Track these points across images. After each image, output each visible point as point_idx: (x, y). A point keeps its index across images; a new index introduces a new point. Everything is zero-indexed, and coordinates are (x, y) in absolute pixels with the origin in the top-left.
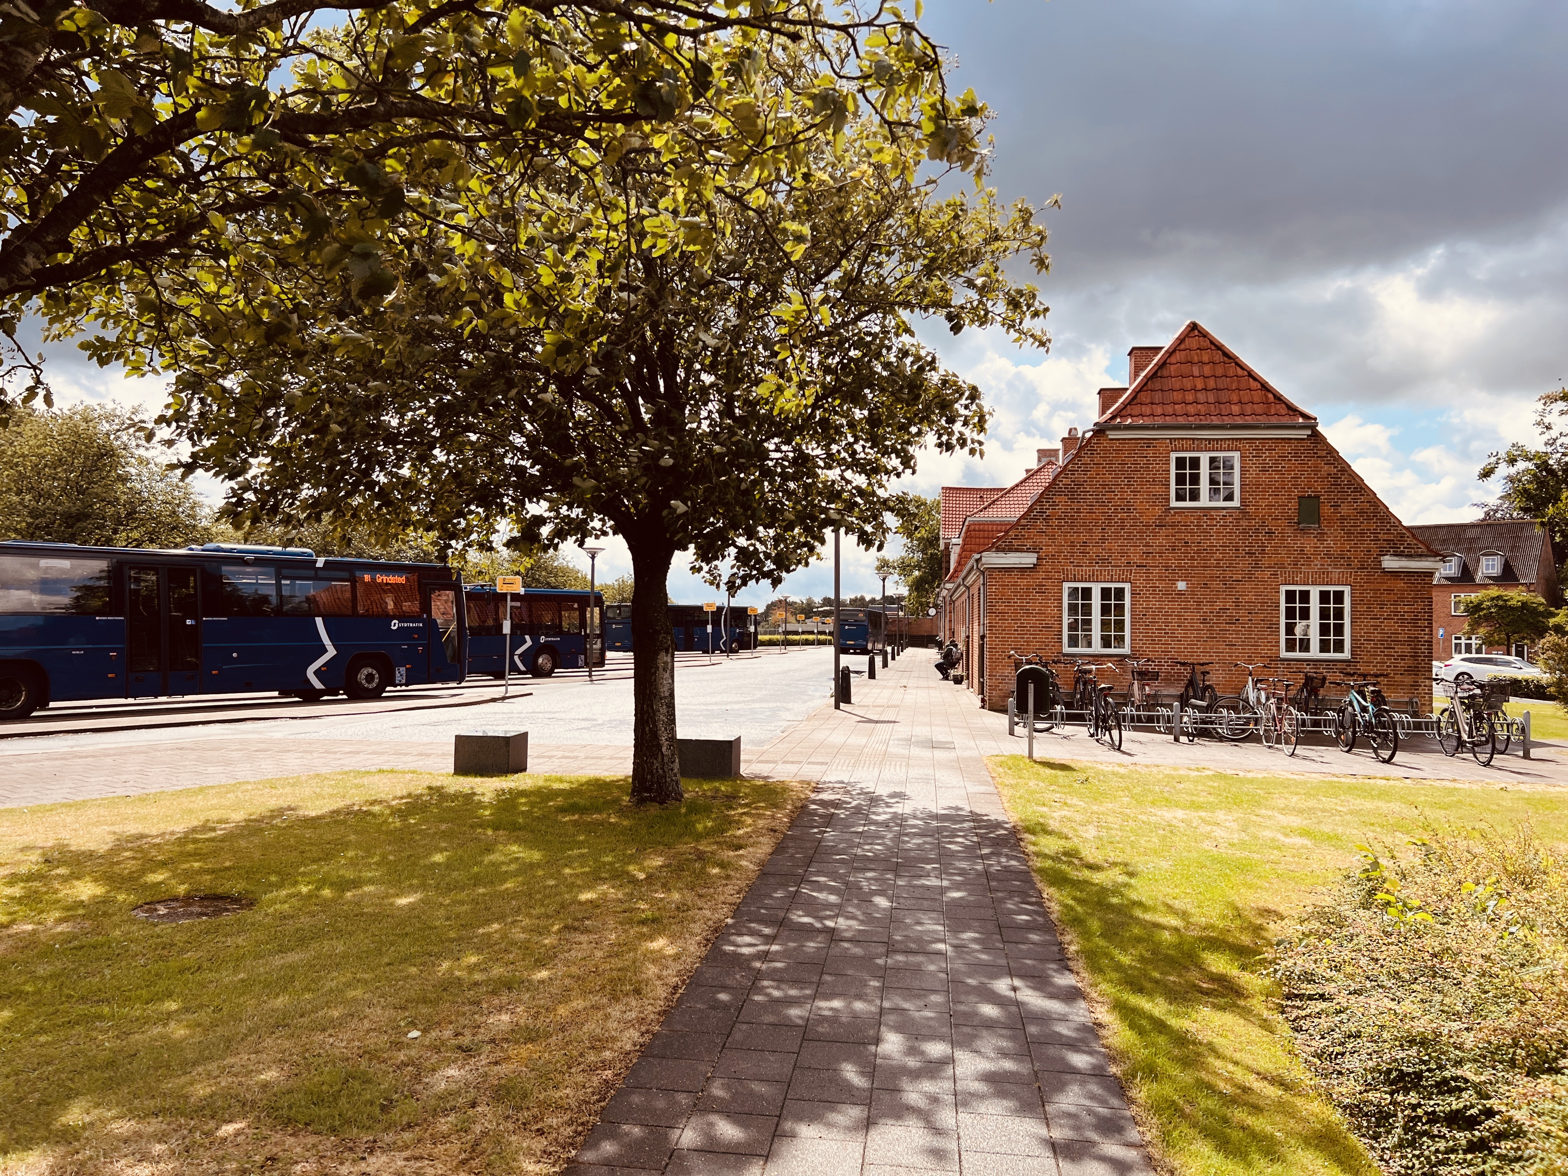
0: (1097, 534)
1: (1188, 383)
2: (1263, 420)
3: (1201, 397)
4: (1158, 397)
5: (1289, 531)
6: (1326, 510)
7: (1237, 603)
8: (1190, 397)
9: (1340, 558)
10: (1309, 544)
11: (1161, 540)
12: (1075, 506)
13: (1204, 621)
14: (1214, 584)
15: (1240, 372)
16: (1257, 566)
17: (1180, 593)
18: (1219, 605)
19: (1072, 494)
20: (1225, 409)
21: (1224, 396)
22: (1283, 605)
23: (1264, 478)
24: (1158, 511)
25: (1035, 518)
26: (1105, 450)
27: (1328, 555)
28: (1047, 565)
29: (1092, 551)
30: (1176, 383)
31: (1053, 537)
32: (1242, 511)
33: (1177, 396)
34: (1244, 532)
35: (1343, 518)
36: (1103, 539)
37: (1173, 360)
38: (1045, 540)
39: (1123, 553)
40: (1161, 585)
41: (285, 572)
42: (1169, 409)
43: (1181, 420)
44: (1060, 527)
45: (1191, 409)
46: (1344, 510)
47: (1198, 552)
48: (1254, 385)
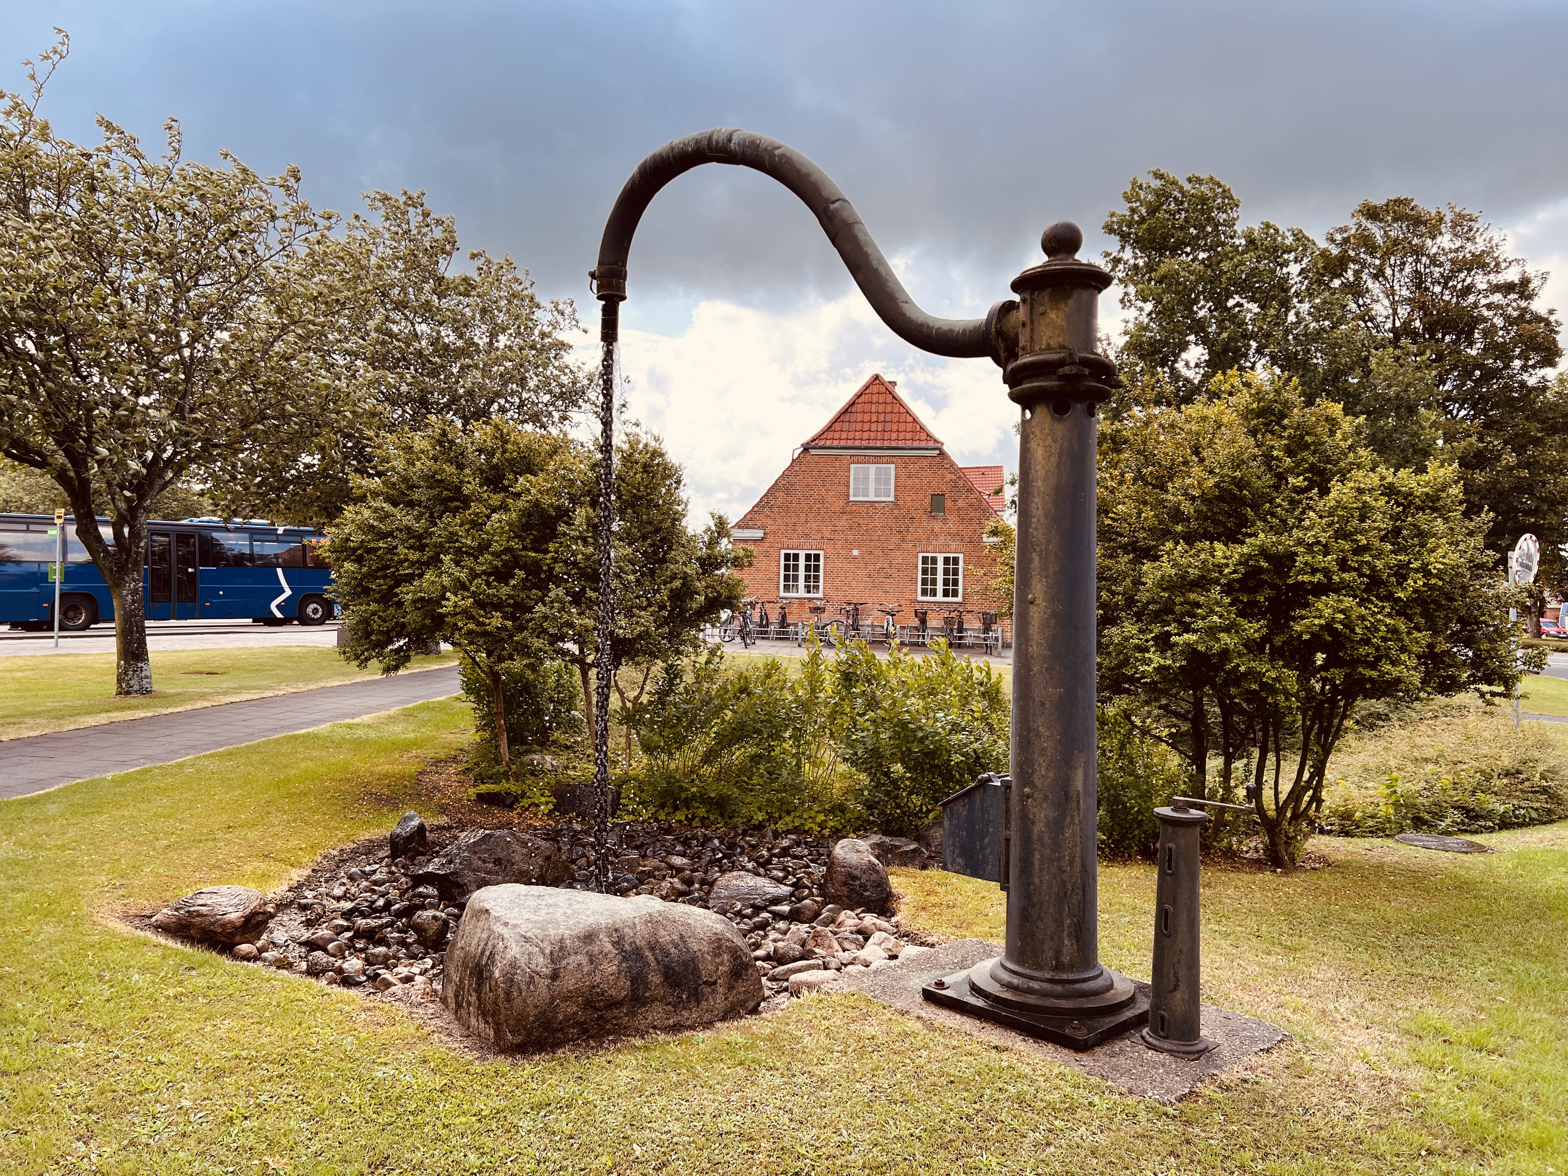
0: (803, 519)
1: (867, 417)
2: (909, 444)
3: (874, 427)
4: (846, 426)
5: (925, 517)
6: (948, 503)
7: (891, 565)
8: (866, 427)
9: (957, 536)
10: (937, 526)
11: (843, 522)
12: (789, 499)
13: (870, 576)
14: (876, 552)
15: (902, 410)
16: (903, 540)
17: (855, 558)
18: (879, 565)
19: (787, 491)
20: (887, 435)
21: (888, 427)
22: (920, 566)
23: (909, 482)
24: (842, 503)
25: (763, 507)
26: (809, 462)
27: (949, 534)
28: (770, 538)
29: (800, 529)
30: (860, 417)
31: (775, 520)
32: (895, 504)
33: (859, 426)
34: (896, 517)
35: (959, 509)
36: (807, 522)
37: (860, 400)
38: (770, 522)
39: (819, 531)
40: (843, 552)
41: (256, 537)
42: (851, 435)
43: (857, 443)
44: (779, 513)
45: (865, 435)
46: (960, 503)
47: (867, 531)
48: (910, 419)
